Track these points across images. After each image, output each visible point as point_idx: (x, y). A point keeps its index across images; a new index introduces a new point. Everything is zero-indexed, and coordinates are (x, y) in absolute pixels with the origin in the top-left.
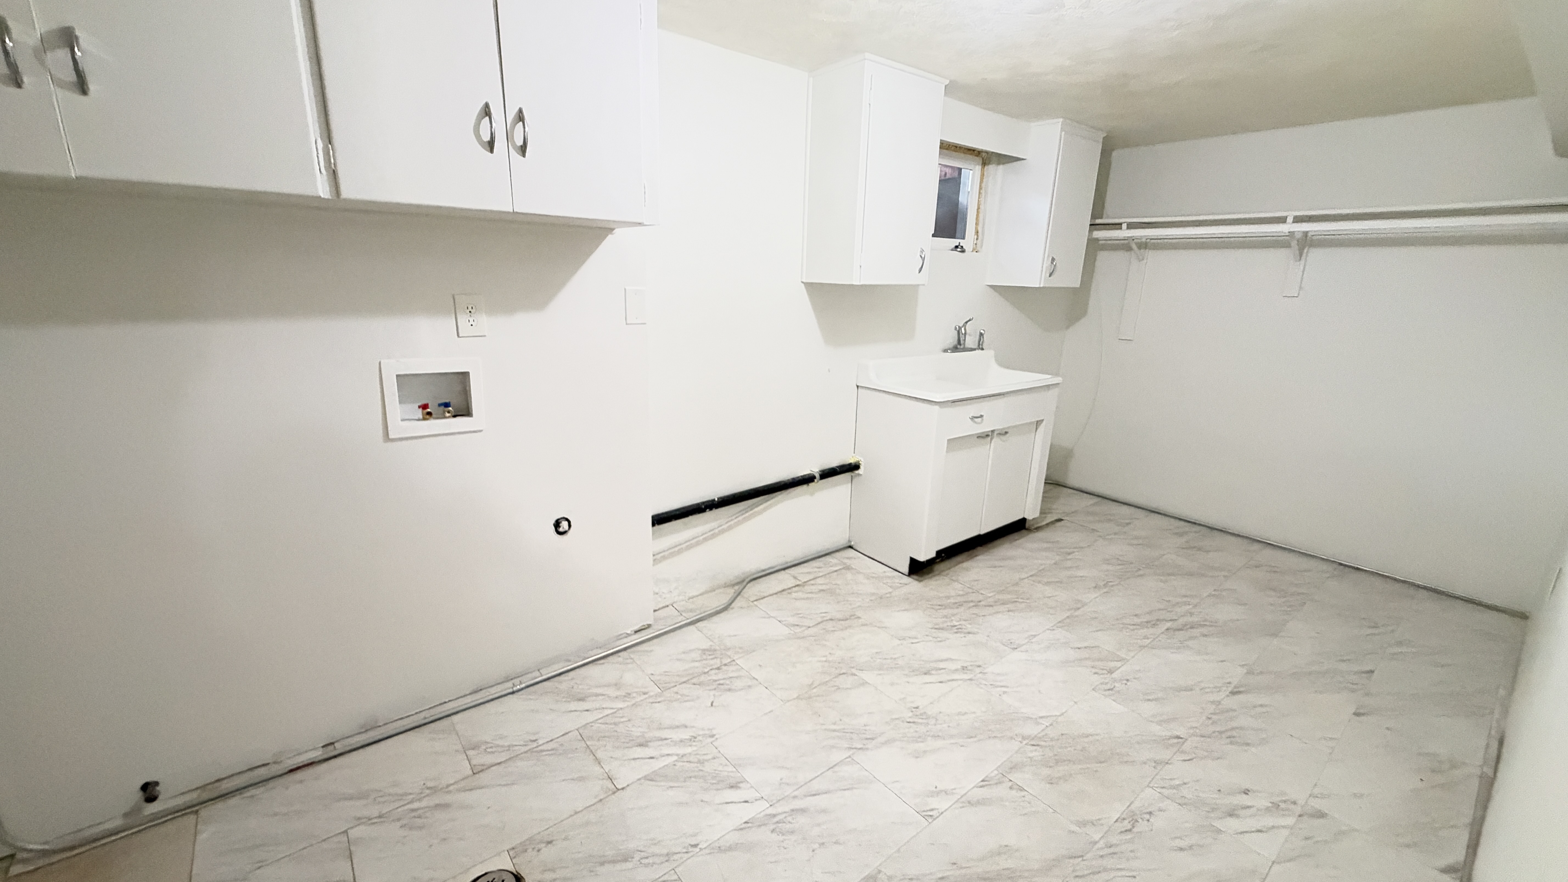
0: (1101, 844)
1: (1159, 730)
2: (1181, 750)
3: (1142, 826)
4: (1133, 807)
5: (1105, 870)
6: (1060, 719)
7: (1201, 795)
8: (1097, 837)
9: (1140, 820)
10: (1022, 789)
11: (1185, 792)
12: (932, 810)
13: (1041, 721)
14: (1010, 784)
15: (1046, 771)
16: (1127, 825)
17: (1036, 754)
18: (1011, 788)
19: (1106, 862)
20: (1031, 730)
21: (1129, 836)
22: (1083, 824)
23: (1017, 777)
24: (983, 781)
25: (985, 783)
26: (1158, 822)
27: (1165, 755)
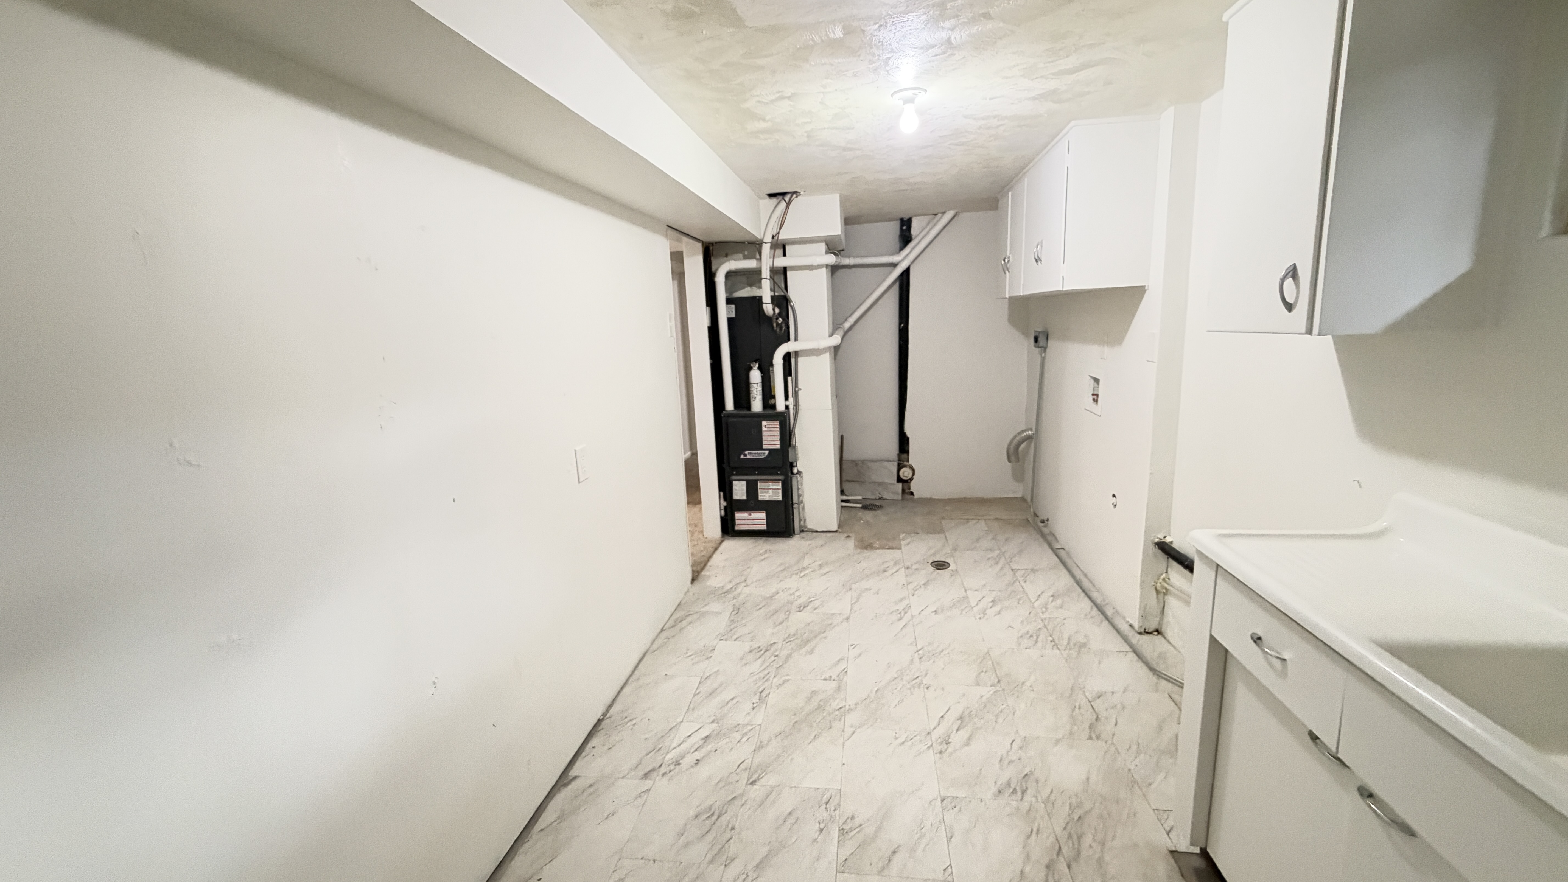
0: (771, 679)
1: (769, 780)
2: (748, 770)
3: (756, 699)
4: (765, 705)
5: (764, 669)
6: (841, 740)
7: (727, 740)
8: (775, 680)
9: (758, 701)
10: (825, 679)
11: (737, 736)
12: (853, 648)
13: (852, 729)
14: (832, 679)
15: (821, 697)
16: (764, 694)
17: (835, 704)
18: (831, 677)
19: (766, 672)
20: (852, 719)
21: (761, 690)
22: (785, 682)
23: (834, 684)
24: (846, 672)
25: (845, 672)
26: (748, 706)
27: (759, 758)
